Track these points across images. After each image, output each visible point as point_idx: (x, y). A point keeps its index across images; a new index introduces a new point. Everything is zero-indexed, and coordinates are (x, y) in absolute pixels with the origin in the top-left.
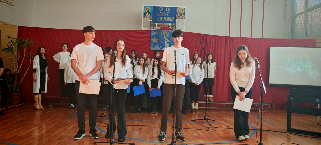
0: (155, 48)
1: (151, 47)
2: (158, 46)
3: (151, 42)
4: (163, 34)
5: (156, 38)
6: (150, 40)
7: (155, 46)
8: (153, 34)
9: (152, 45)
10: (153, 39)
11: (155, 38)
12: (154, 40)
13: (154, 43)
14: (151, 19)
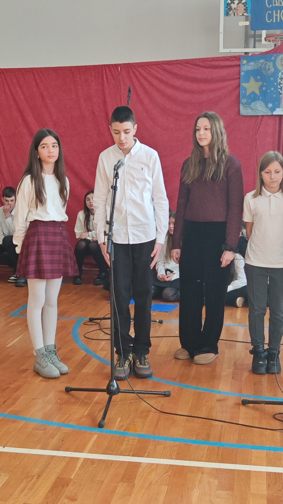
0: (252, 109)
1: (241, 107)
2: (263, 104)
3: (242, 92)
4: (275, 66)
5: (257, 80)
6: (239, 85)
7: (253, 104)
8: (246, 67)
9: (243, 101)
10: (248, 81)
11: (252, 79)
12: (250, 86)
13: (250, 94)
14: (246, 20)
